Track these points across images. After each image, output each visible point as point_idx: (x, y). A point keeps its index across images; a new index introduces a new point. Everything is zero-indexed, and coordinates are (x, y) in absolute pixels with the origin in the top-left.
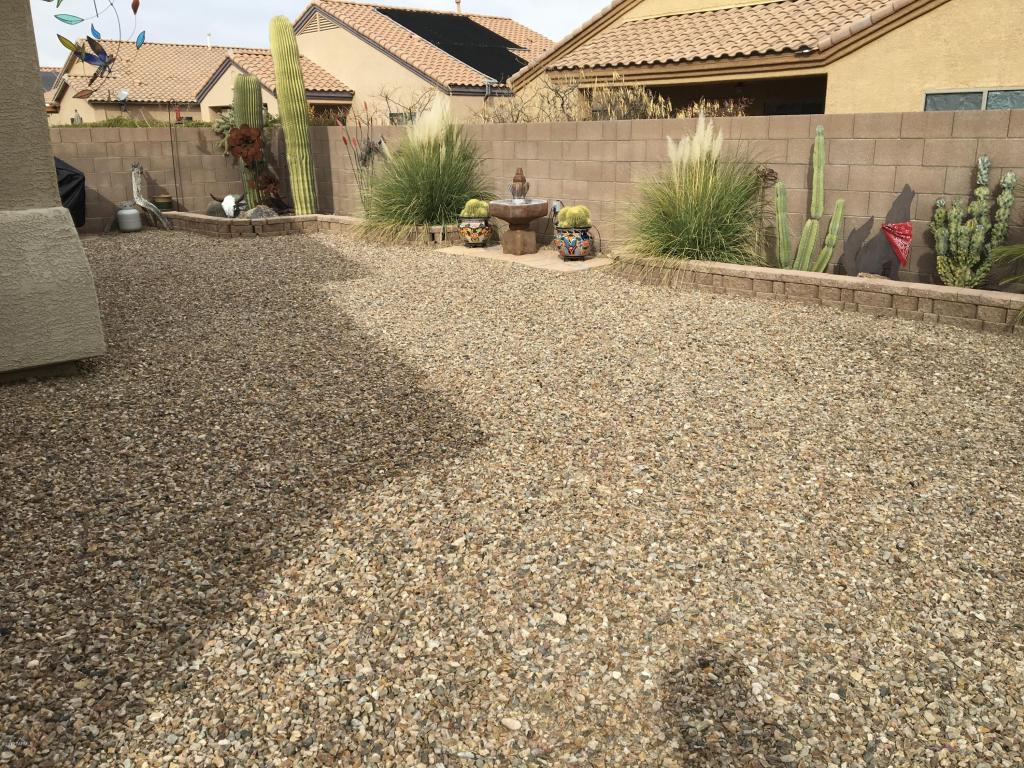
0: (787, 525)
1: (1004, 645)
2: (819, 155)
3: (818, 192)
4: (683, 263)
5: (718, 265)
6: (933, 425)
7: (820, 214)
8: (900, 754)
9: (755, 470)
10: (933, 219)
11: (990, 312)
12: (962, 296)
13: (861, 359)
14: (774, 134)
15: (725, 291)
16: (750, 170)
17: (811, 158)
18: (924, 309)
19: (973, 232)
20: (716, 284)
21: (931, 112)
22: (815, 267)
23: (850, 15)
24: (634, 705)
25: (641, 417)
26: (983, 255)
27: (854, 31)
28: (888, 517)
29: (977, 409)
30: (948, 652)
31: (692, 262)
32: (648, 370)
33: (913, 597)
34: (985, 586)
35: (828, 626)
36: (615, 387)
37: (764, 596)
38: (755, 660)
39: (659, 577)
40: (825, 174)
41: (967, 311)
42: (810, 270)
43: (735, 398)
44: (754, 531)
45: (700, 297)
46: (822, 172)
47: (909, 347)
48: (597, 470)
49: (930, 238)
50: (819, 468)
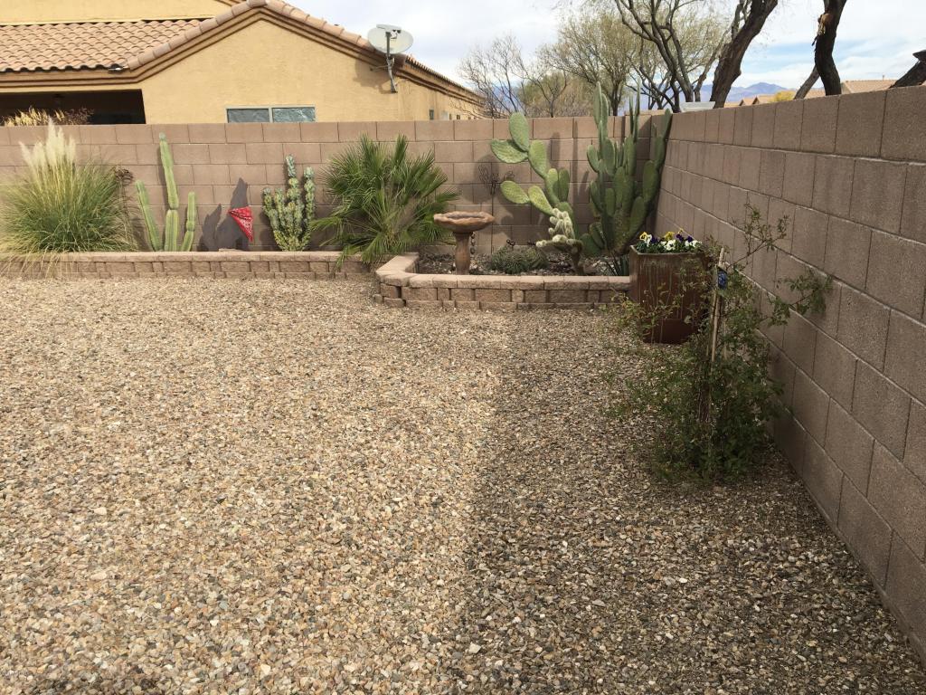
0: (239, 415)
1: (386, 439)
2: (166, 157)
3: (172, 187)
4: (64, 255)
5: (97, 255)
6: (307, 340)
7: (177, 206)
8: (352, 501)
9: (200, 390)
10: (264, 204)
11: (317, 265)
12: (298, 257)
13: (243, 309)
14: (121, 141)
15: (110, 276)
16: (107, 171)
17: (159, 159)
18: (274, 270)
19: (294, 212)
20: (101, 271)
21: (234, 123)
22: (183, 248)
23: (150, 40)
24: (185, 537)
25: (89, 376)
26: (304, 227)
27: (157, 54)
28: (300, 396)
29: (330, 326)
30: (359, 450)
31: (71, 254)
32: (75, 343)
33: (331, 431)
34: (367, 415)
35: (289, 459)
36: (52, 360)
37: (242, 456)
38: (253, 488)
39: (163, 467)
40: (174, 172)
41: (303, 267)
42: (179, 250)
43: (161, 349)
44: (218, 424)
45: (89, 283)
46: (171, 171)
47: (273, 295)
48: (71, 420)
49: (266, 219)
50: (245, 379)
